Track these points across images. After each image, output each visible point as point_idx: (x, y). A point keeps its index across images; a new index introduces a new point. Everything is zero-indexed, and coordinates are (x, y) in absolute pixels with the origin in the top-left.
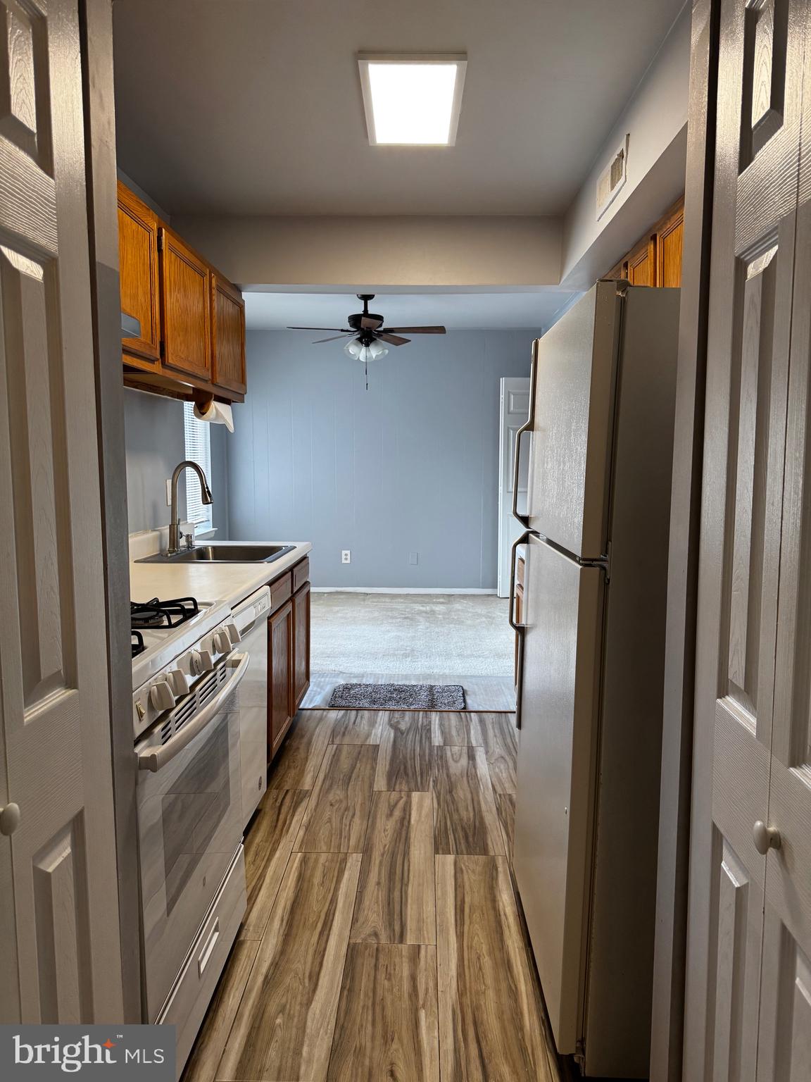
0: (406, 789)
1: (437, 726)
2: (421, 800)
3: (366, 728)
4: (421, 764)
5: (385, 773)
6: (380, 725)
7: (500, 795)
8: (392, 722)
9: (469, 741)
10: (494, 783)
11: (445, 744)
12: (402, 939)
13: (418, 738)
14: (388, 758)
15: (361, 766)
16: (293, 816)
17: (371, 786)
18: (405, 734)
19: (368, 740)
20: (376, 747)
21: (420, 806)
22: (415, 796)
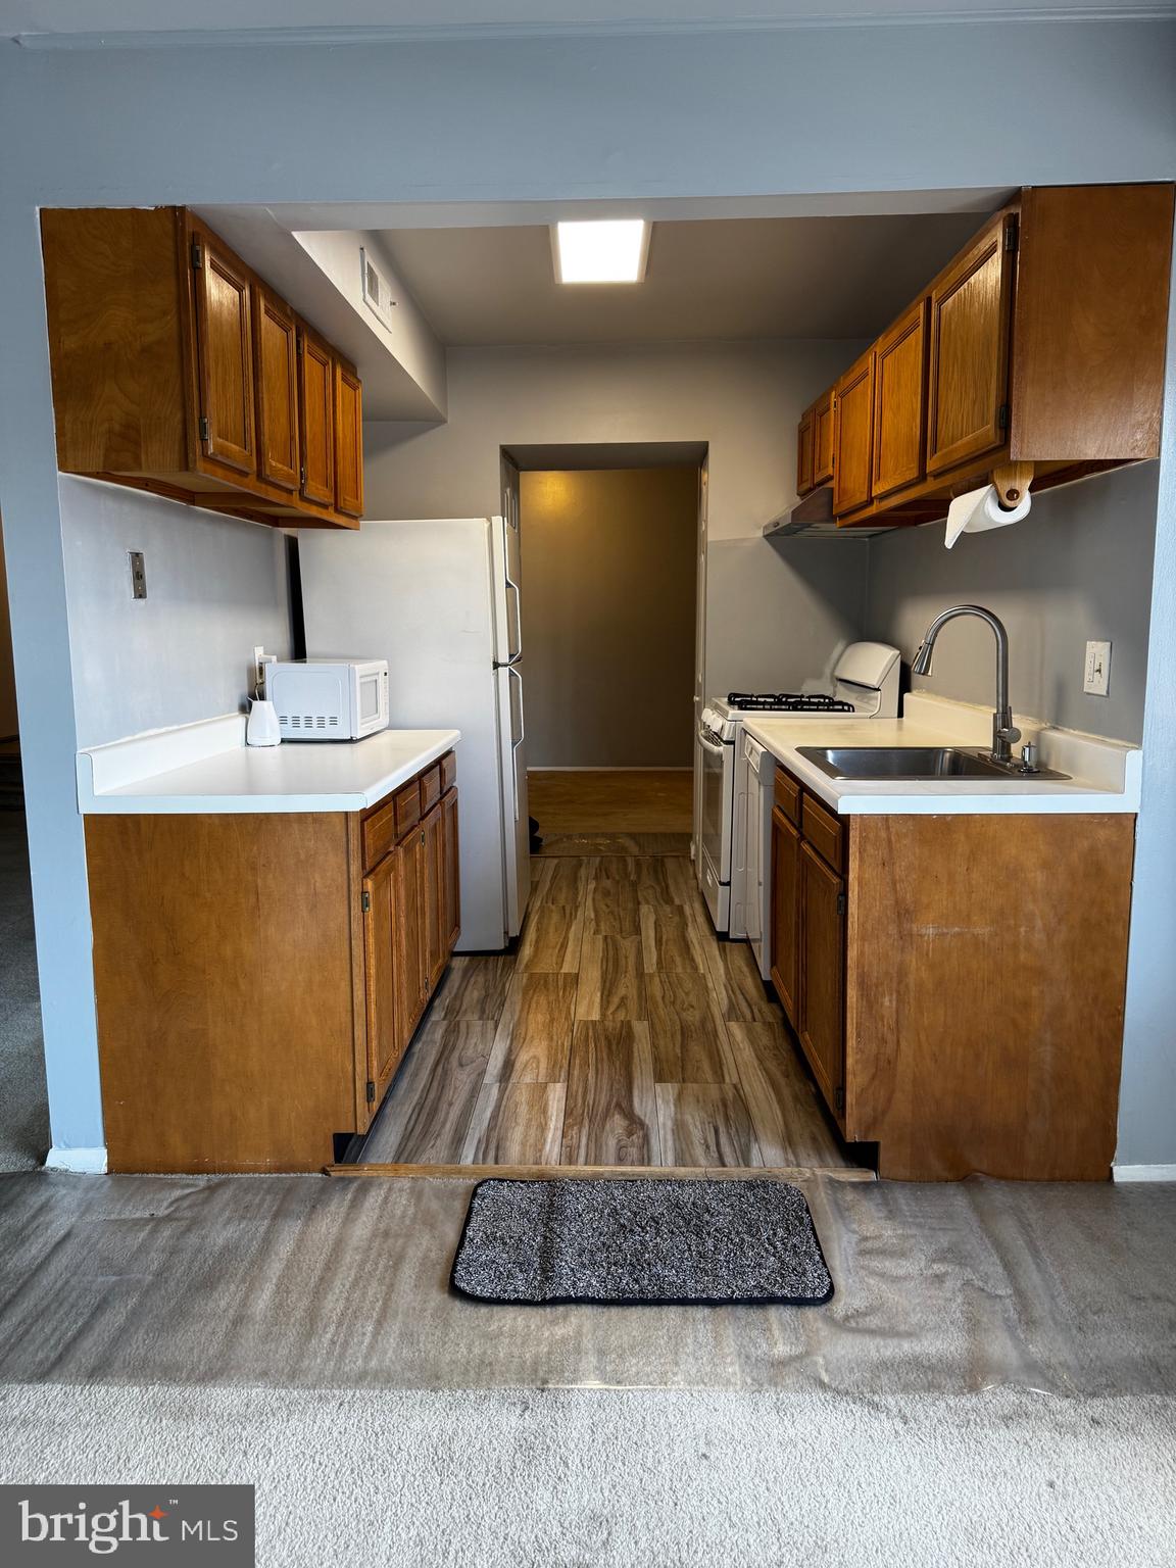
0: (606, 1023)
1: (552, 1125)
2: (588, 1013)
3: (688, 1118)
4: (587, 1052)
5: (637, 1040)
6: (664, 1124)
7: (493, 1019)
8: (641, 1133)
9: (502, 1092)
10: (493, 1032)
11: (543, 1088)
12: (606, 937)
13: (590, 1098)
14: (636, 1060)
15: (674, 1050)
16: (729, 997)
17: (652, 1027)
18: (613, 1105)
19: (676, 1091)
20: (660, 1078)
21: (591, 1004)
22: (596, 1016)
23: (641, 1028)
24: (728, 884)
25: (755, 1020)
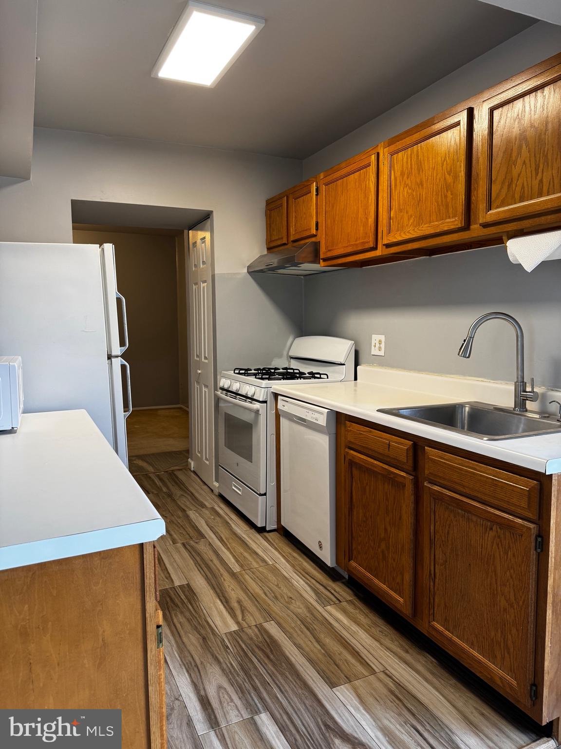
0: (246, 630)
2: (226, 623)
11: (252, 721)
15: (315, 647)
16: (307, 583)
22: (233, 626)
23: (272, 628)
24: (265, 494)
25: (340, 602)
